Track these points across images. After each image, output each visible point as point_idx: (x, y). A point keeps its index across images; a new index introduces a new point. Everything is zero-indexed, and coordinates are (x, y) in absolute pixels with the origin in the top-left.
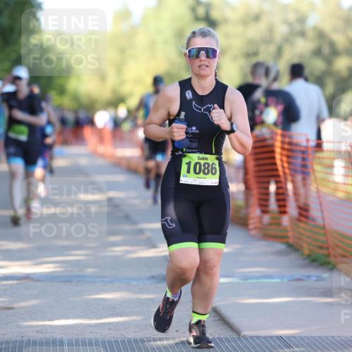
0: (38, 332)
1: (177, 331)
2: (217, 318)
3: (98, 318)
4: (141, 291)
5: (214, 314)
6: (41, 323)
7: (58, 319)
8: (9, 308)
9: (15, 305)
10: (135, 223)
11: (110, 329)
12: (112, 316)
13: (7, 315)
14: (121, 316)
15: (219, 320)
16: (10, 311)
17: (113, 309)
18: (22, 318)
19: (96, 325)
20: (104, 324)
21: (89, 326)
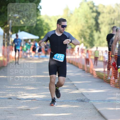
0: (38, 118)
1: (86, 119)
2: (99, 115)
3: (58, 114)
4: (73, 105)
5: (98, 113)
6: (39, 115)
7: (45, 114)
8: (28, 110)
9: (30, 109)
10: (71, 81)
11: (63, 117)
12: (63, 113)
13: (28, 112)
14: (66, 113)
15: (100, 115)
16: (29, 110)
17: (63, 111)
18: (33, 113)
19: (58, 116)
20: (61, 116)
21: (55, 116)
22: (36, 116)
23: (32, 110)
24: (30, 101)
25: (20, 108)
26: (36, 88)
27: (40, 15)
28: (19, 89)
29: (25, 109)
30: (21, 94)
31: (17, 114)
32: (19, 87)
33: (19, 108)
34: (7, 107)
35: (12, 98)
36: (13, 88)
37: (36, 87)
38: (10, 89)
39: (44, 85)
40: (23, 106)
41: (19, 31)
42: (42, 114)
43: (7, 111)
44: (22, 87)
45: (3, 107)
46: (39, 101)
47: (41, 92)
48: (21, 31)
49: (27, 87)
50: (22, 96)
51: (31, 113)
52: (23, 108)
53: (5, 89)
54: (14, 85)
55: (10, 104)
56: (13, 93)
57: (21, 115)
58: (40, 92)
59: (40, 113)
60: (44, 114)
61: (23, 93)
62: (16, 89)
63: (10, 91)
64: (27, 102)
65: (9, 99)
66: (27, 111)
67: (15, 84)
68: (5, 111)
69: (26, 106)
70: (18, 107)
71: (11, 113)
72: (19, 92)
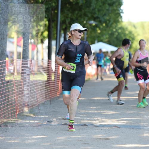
22: (116, 147)
23: (112, 139)
24: (110, 128)
25: (98, 137)
26: (117, 113)
27: (122, 21)
28: (95, 113)
29: (103, 139)
30: (98, 120)
31: (93, 145)
32: (96, 111)
33: (96, 137)
34: (81, 136)
35: (87, 125)
36: (88, 112)
37: (118, 111)
38: (84, 114)
39: (128, 109)
40: (100, 135)
41: (96, 42)
42: (125, 144)
43: (81, 141)
44: (99, 111)
45: (76, 135)
46: (121, 129)
47: (124, 118)
48: (98, 42)
49: (106, 111)
50: (100, 122)
51: (111, 143)
52: (100, 137)
53: (79, 113)
54: (90, 108)
55: (85, 132)
56: (88, 118)
57: (98, 146)
58: (122, 118)
59: (122, 144)
60: (126, 144)
61: (101, 119)
62: (92, 113)
63: (85, 116)
64: (105, 129)
65: (83, 126)
66: (106, 140)
67: (92, 108)
68: (79, 140)
69: (104, 134)
70: (95, 135)
71: (85, 143)
72: (96, 117)
